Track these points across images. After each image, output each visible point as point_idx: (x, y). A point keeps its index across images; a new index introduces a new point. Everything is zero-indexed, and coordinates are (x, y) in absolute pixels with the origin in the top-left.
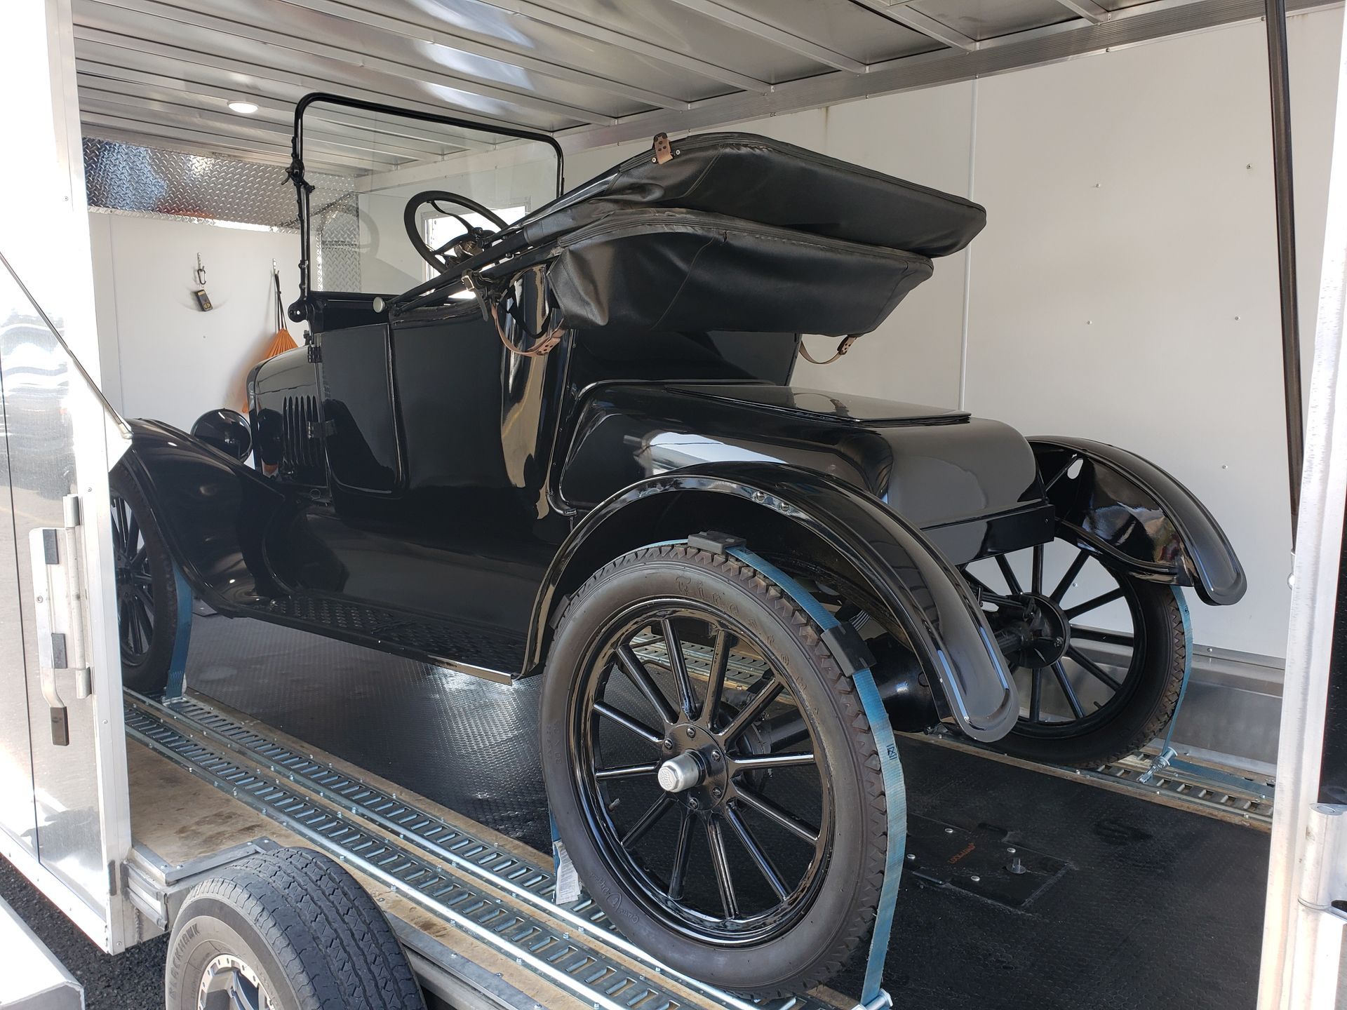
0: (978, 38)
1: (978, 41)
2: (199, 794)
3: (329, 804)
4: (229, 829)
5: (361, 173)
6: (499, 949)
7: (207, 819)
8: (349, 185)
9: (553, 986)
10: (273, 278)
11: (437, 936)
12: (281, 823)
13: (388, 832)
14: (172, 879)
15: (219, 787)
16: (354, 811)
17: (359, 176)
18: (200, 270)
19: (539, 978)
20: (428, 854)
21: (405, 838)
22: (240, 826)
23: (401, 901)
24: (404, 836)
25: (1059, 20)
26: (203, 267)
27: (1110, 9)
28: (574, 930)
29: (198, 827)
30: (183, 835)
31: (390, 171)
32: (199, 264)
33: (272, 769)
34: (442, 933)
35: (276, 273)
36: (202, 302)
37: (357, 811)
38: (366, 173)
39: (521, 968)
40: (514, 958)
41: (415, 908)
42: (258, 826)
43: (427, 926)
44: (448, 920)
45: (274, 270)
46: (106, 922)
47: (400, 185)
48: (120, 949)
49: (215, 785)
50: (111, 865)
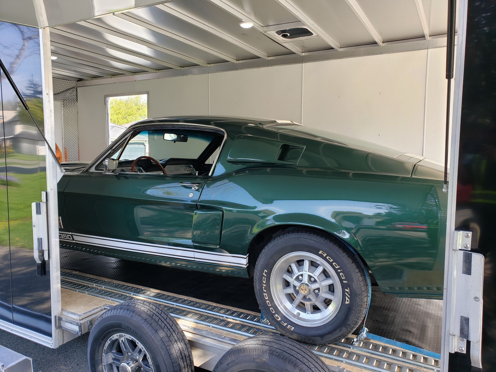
1: (304, 52)
5: (80, 80)
6: (203, 324)
8: (74, 84)
12: (110, 300)
15: (79, 292)
16: (132, 294)
17: (78, 81)
19: (219, 330)
27: (342, 47)
28: (223, 317)
31: (92, 80)
33: (95, 285)
38: (81, 80)
39: (212, 328)
40: (209, 326)
46: (52, 338)
47: (95, 85)
48: (57, 347)
49: (77, 291)
50: (56, 317)
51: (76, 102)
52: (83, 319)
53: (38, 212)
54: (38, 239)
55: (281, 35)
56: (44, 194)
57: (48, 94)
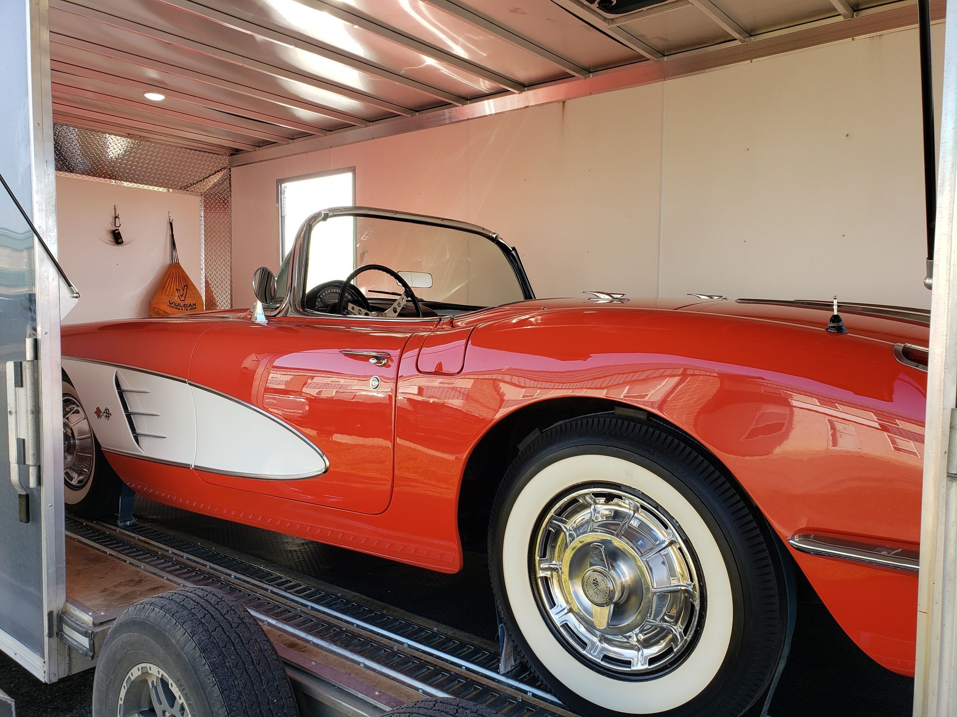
0: (666, 54)
1: (666, 56)
2: (115, 569)
3: (214, 573)
4: (140, 589)
5: (235, 152)
6: (347, 658)
7: (123, 583)
8: (224, 161)
9: (388, 680)
10: (169, 226)
11: (300, 652)
12: (180, 584)
13: (259, 589)
14: (97, 622)
15: (130, 563)
16: (233, 576)
18: (116, 217)
20: (289, 601)
21: (272, 592)
22: (148, 587)
23: (272, 630)
24: (271, 591)
25: (719, 41)
26: (118, 215)
27: (753, 34)
28: (401, 646)
29: (116, 588)
30: (105, 593)
31: (255, 150)
32: (115, 213)
33: (170, 552)
34: (303, 650)
35: (171, 221)
36: (117, 238)
37: (235, 576)
38: (237, 153)
40: (358, 663)
41: (283, 635)
42: (162, 587)
43: (292, 646)
44: (308, 641)
45: (170, 219)
46: (44, 659)
47: (261, 161)
48: (55, 680)
49: (128, 562)
50: (50, 614)
52: (102, 624)
53: (19, 383)
54: (18, 440)
55: (596, 4)
56: (29, 342)
57: (41, 124)
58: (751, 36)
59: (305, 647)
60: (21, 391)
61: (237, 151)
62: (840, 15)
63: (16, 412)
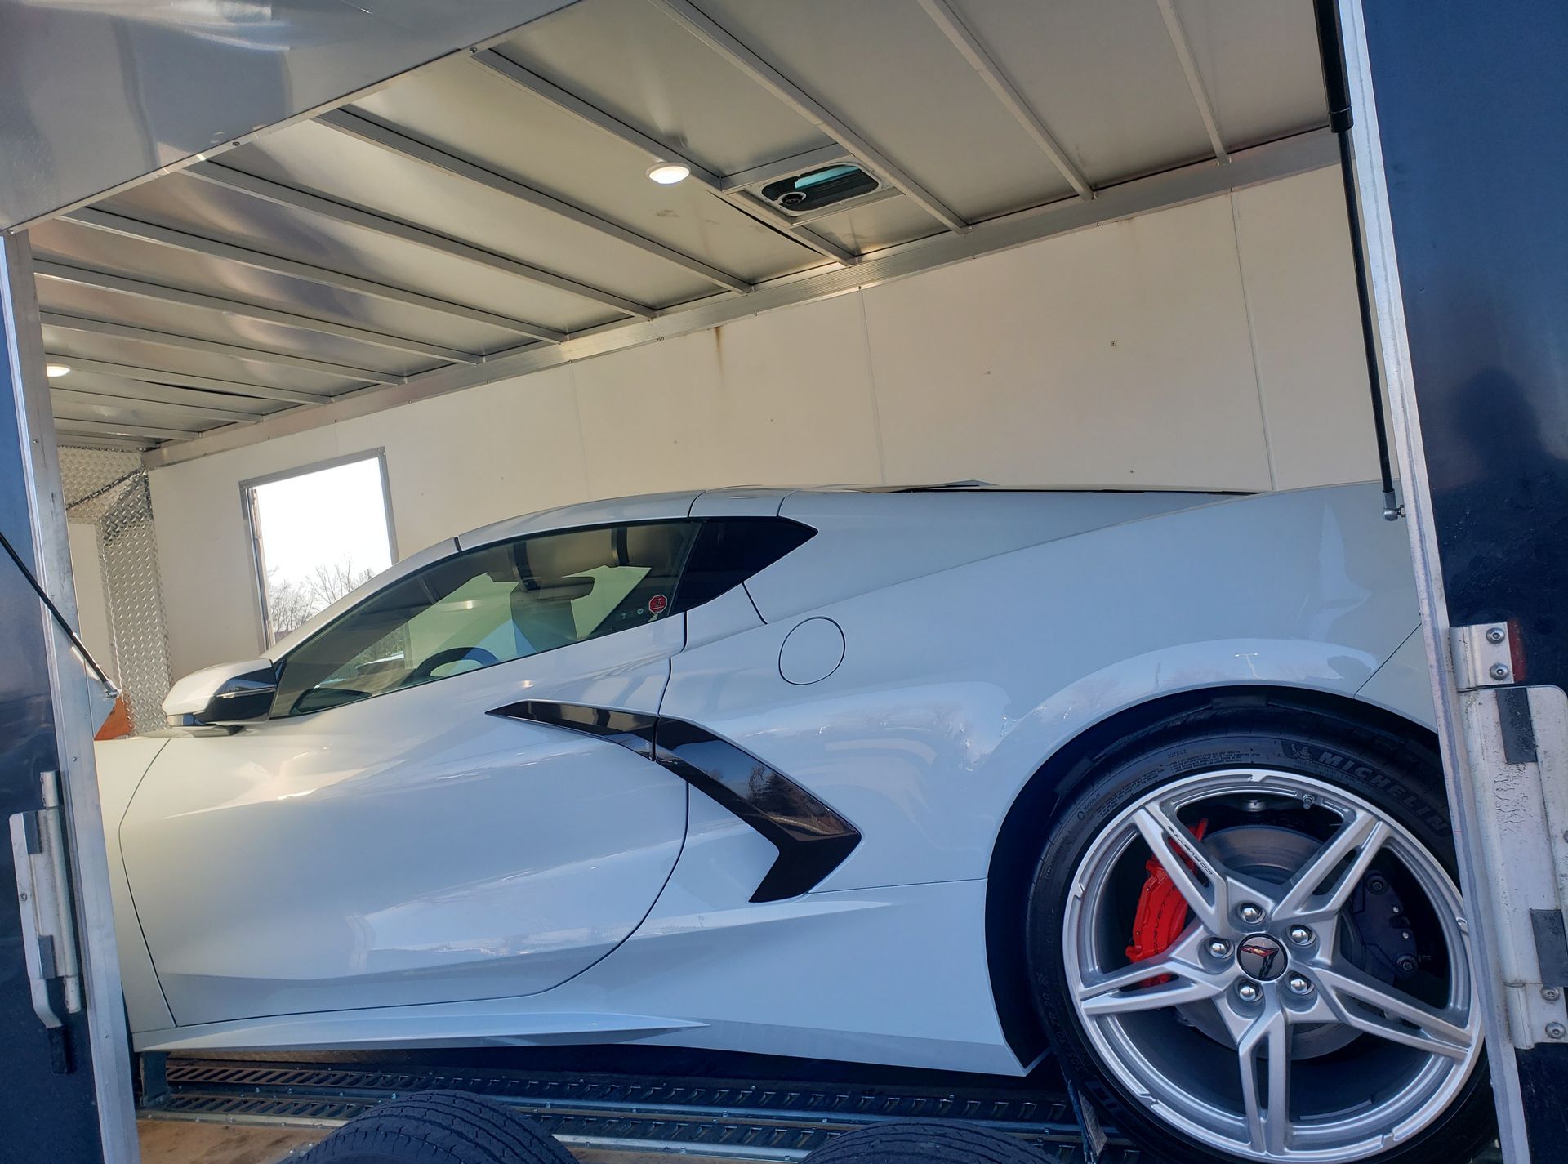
4: (254, 1148)
8: (134, 461)
17: (150, 448)
22: (265, 1143)
25: (930, 233)
27: (971, 223)
31: (194, 439)
47: (205, 455)
51: (146, 517)
53: (35, 844)
54: (41, 940)
55: (780, 200)
56: (48, 779)
57: (40, 441)
58: (969, 225)
59: (583, 1152)
60: (39, 860)
61: (158, 443)
62: (1078, 195)
63: (33, 895)
